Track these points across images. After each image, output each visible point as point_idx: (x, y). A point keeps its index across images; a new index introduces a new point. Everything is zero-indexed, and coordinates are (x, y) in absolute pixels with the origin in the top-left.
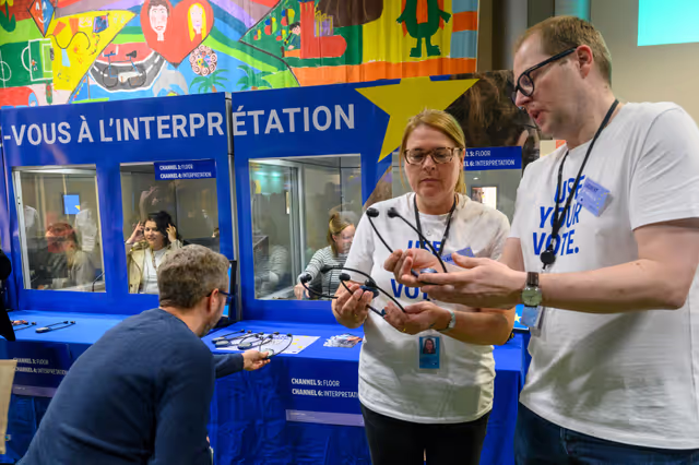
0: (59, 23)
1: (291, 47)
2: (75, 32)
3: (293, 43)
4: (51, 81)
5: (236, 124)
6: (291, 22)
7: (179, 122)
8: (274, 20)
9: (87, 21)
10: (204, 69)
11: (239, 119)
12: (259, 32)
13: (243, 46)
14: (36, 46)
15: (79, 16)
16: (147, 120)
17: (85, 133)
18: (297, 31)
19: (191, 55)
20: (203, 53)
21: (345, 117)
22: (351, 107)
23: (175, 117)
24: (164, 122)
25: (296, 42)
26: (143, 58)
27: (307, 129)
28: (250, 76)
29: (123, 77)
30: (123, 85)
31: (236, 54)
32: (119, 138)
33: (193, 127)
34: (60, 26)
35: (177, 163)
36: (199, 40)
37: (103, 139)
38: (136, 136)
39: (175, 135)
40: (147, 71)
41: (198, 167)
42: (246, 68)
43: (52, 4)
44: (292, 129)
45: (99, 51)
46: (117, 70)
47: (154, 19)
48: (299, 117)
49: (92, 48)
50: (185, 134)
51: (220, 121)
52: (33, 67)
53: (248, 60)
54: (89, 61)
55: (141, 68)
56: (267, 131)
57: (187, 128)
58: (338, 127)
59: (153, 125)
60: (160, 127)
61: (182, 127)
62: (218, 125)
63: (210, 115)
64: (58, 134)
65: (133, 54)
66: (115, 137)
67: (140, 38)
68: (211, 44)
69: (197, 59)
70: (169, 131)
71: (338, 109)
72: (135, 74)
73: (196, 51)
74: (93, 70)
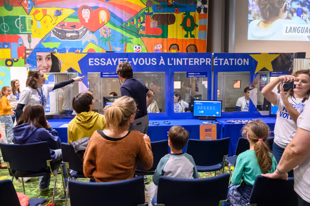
0: (37, 10)
1: (141, 30)
2: (45, 14)
3: (142, 29)
4: (31, 34)
5: (214, 62)
6: (142, 21)
7: (196, 60)
8: (135, 20)
9: (51, 11)
10: (105, 35)
11: (216, 61)
12: (129, 24)
13: (122, 28)
14: (23, 19)
15: (47, 9)
16: (185, 59)
17: (162, 62)
18: (144, 25)
19: (100, 29)
20: (105, 29)
21: (246, 62)
22: (248, 59)
23: (195, 59)
24: (191, 60)
25: (143, 28)
26: (79, 28)
27: (236, 64)
28: (124, 39)
29: (69, 35)
30: (68, 38)
31: (119, 30)
32: (175, 64)
33: (201, 62)
34: (37, 12)
35: (194, 73)
36: (103, 24)
37: (169, 64)
38: (181, 64)
39: (195, 64)
40: (80, 34)
41: (202, 74)
42: (123, 35)
43: (34, 2)
44: (231, 64)
45: (57, 24)
46: (66, 32)
47: (84, 14)
48: (234, 61)
49: (54, 22)
50: (198, 64)
51: (210, 61)
52: (22, 27)
53: (124, 33)
54: (51, 27)
55: (77, 32)
56: (224, 64)
57: (199, 62)
58: (244, 64)
59: (188, 61)
60: (190, 62)
61: (197, 62)
62: (209, 62)
63: (207, 59)
64: (151, 62)
65: (74, 27)
66: (173, 64)
67: (78, 21)
68: (108, 25)
69: (102, 31)
70: (193, 63)
71: (244, 59)
72: (75, 34)
73: (102, 28)
74: (53, 31)
